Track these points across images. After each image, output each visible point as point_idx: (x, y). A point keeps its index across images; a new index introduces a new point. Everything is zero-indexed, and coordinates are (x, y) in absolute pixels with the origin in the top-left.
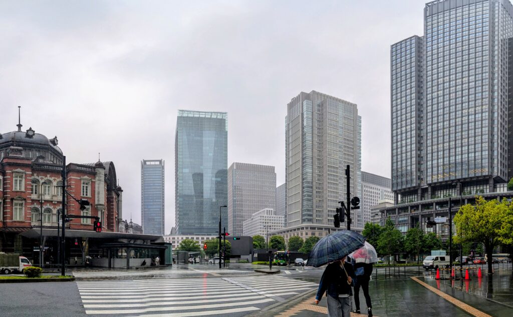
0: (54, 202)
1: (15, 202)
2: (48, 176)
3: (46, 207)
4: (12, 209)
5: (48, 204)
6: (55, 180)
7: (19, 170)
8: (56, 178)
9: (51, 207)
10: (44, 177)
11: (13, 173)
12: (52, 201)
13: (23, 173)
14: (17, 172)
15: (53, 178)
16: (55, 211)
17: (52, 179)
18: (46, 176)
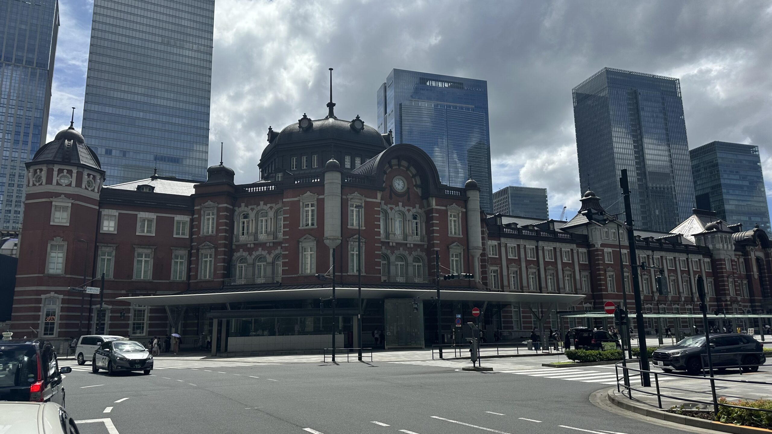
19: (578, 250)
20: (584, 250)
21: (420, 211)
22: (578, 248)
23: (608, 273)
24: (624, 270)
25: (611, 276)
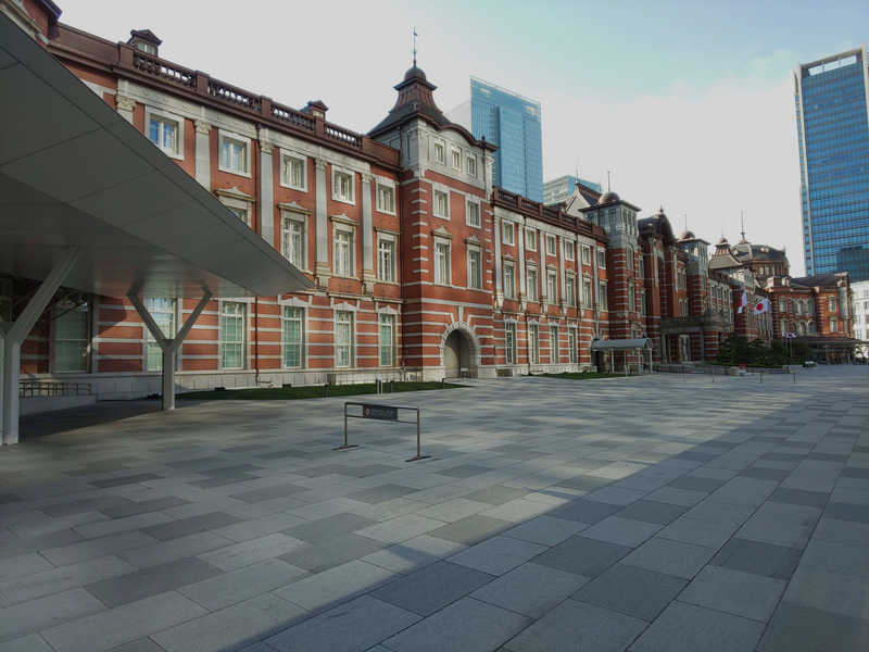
19: (374, 179)
20: (390, 183)
22: (374, 176)
23: (438, 240)
24: (471, 239)
25: (444, 248)
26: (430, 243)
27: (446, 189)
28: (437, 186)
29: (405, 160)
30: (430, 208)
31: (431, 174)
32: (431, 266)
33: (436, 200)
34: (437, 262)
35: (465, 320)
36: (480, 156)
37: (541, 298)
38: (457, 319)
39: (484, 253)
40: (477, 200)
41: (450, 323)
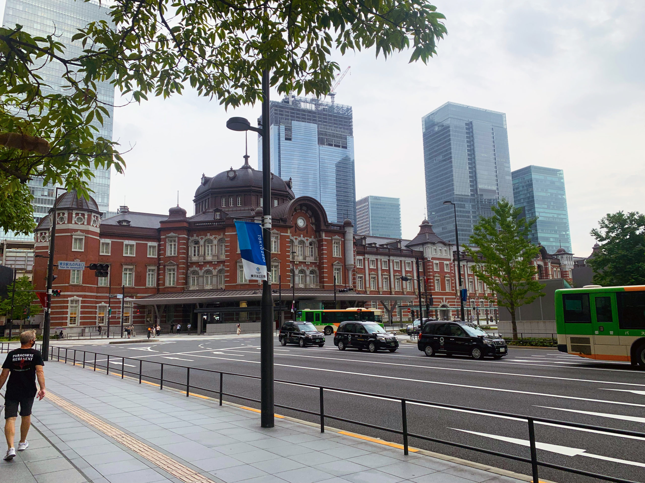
0: (213, 263)
1: (166, 267)
2: (209, 234)
3: (206, 269)
4: (164, 276)
5: (208, 266)
6: (215, 238)
7: (172, 234)
8: (217, 236)
9: (211, 268)
10: (204, 237)
11: (166, 238)
12: (212, 262)
13: (176, 237)
14: (169, 237)
15: (214, 236)
16: (215, 272)
17: (212, 238)
18: (206, 235)
21: (314, 240)
23: (436, 278)
24: (446, 276)
25: (438, 280)
26: (433, 279)
27: (437, 262)
28: (435, 262)
29: (425, 254)
30: (433, 269)
31: (433, 258)
32: (434, 286)
33: (435, 266)
34: (436, 284)
35: (446, 302)
36: (448, 248)
37: (475, 291)
38: (443, 302)
39: (451, 279)
40: (448, 262)
41: (441, 303)
